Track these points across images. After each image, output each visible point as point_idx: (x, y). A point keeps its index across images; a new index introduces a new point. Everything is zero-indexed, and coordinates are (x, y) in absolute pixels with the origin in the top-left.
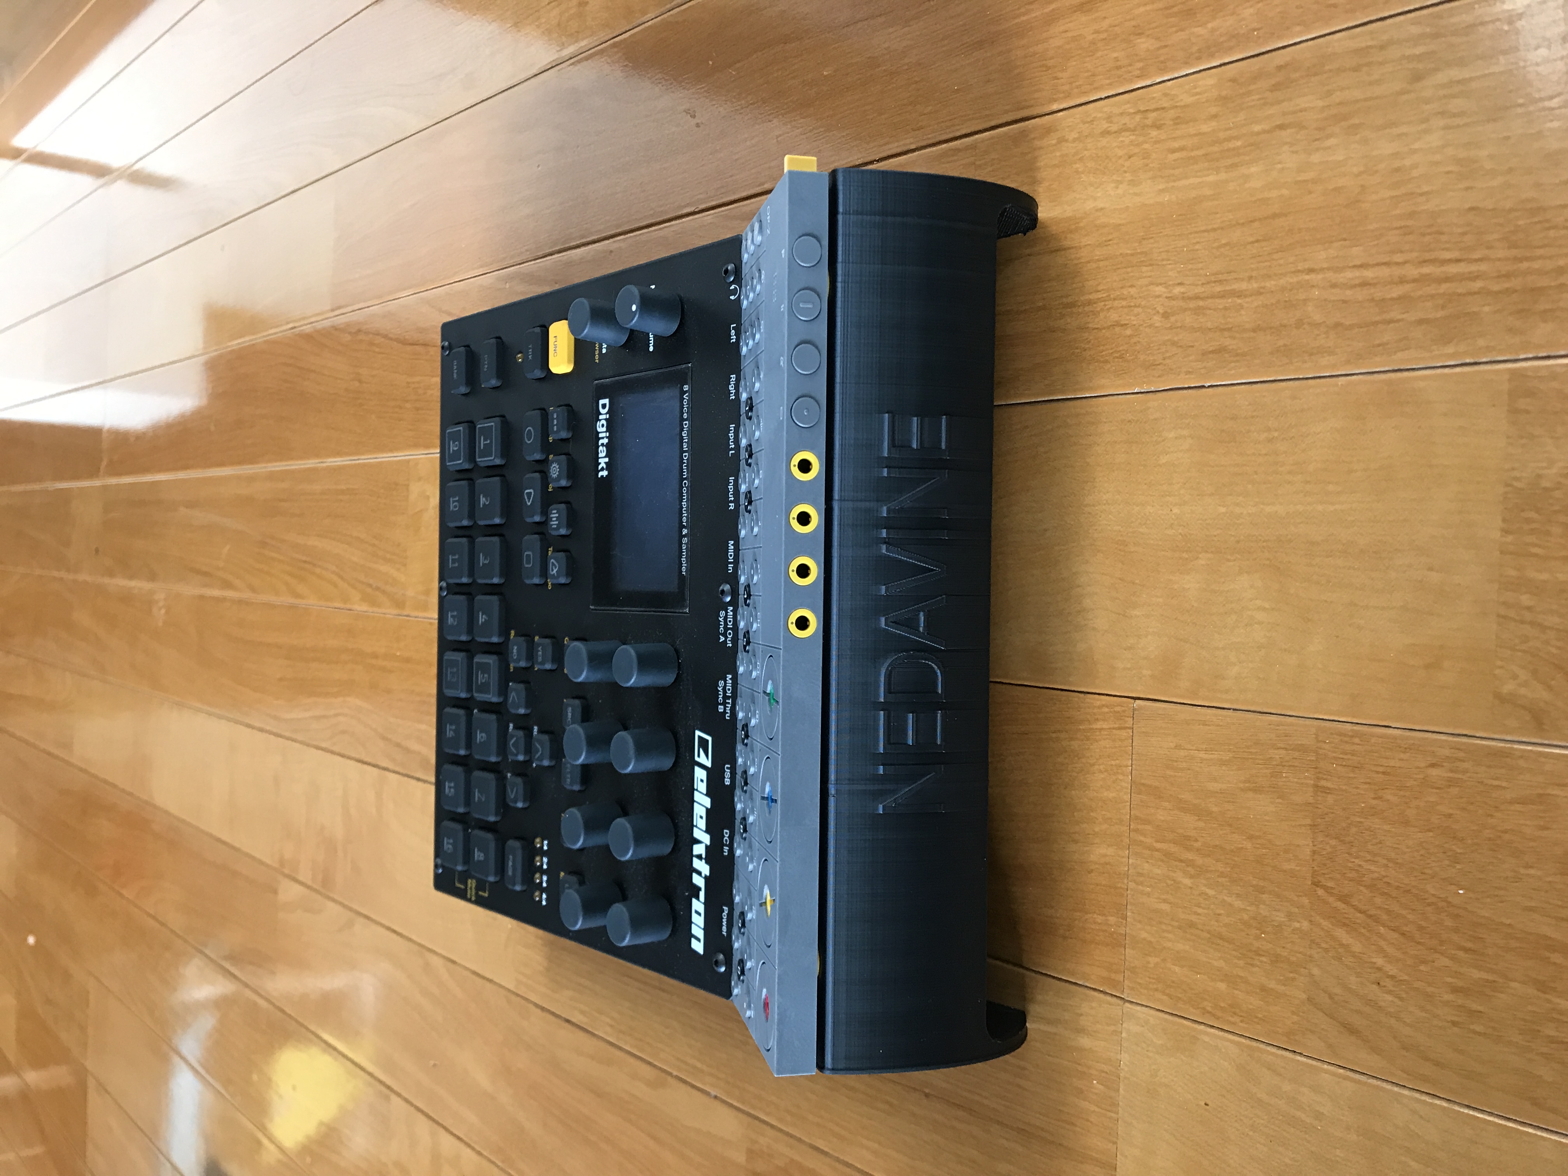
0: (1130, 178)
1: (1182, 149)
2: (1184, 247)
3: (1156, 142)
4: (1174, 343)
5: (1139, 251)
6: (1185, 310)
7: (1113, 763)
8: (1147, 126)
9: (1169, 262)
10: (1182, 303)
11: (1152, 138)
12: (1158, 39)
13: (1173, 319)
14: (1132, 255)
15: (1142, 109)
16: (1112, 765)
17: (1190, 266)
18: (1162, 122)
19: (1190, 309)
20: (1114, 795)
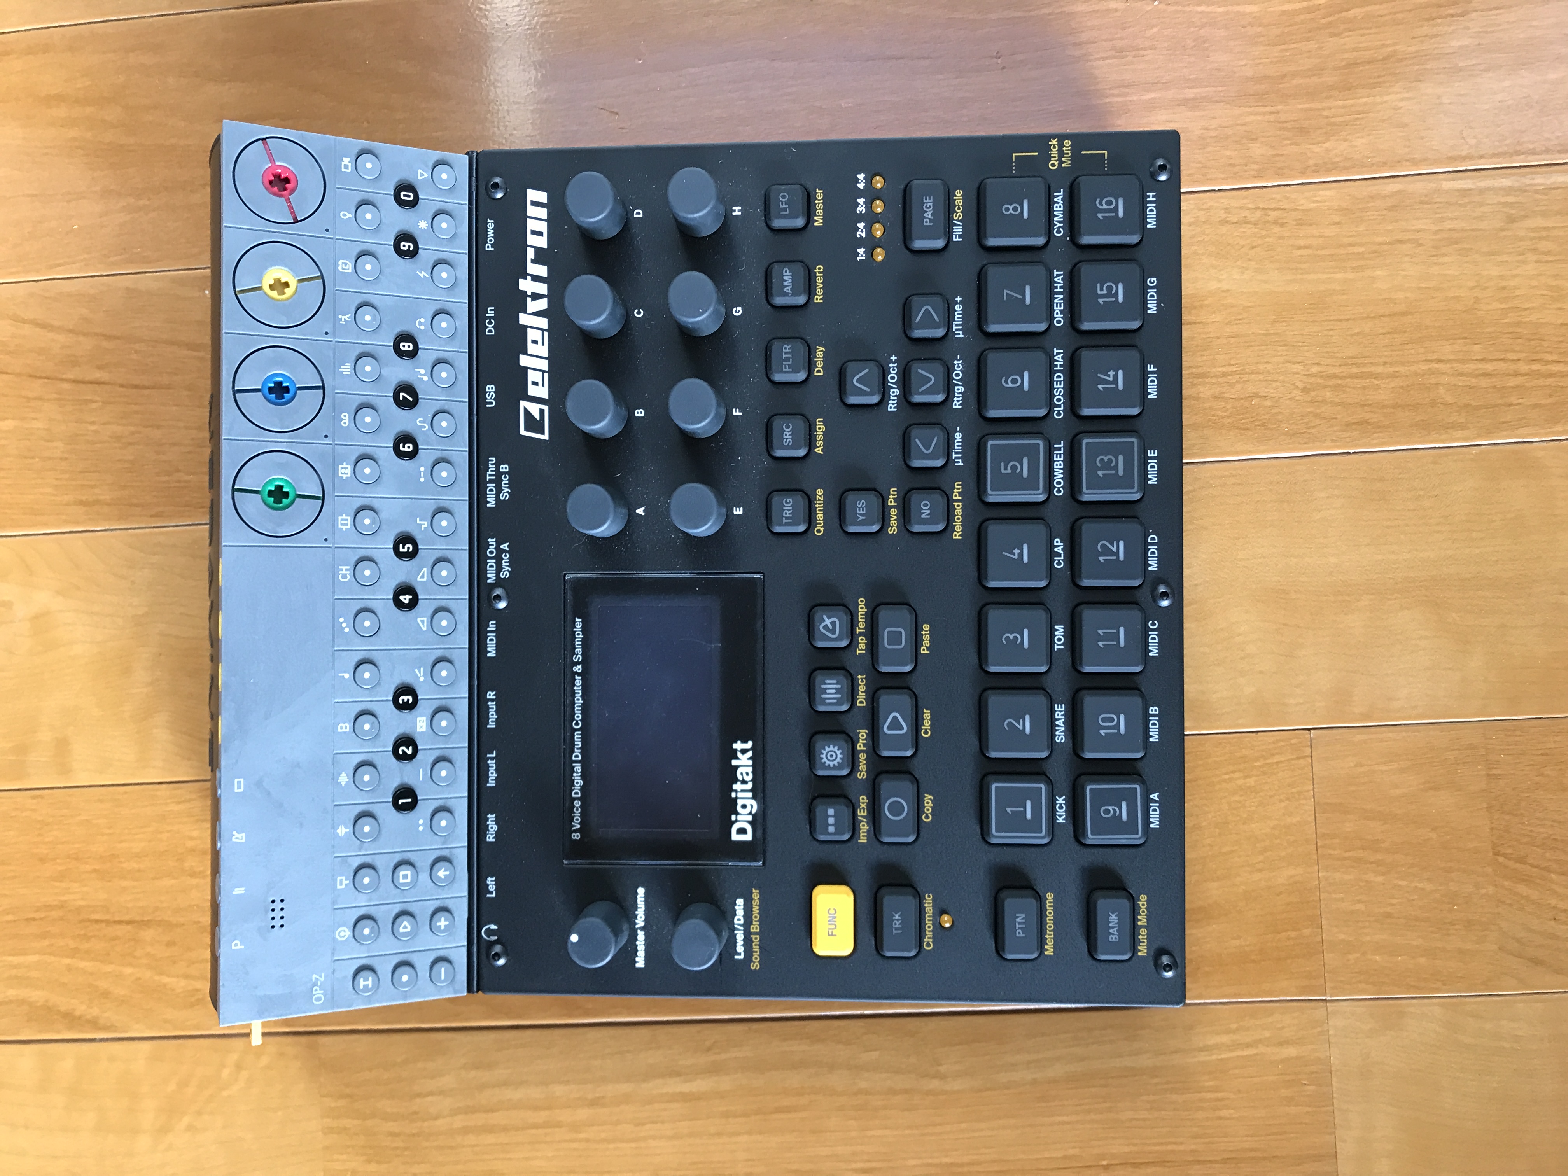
0: (1257, 266)
1: (1306, 247)
2: (1318, 332)
3: (1280, 238)
4: (1316, 415)
5: (1272, 332)
6: (1326, 387)
7: (1294, 790)
8: (1268, 222)
9: (1304, 344)
10: (1319, 380)
11: (1276, 233)
12: (1272, 147)
13: (1313, 394)
14: (1264, 334)
15: (1262, 206)
16: (1292, 793)
17: (1326, 350)
18: (1285, 221)
19: (1329, 386)
20: (1298, 819)
